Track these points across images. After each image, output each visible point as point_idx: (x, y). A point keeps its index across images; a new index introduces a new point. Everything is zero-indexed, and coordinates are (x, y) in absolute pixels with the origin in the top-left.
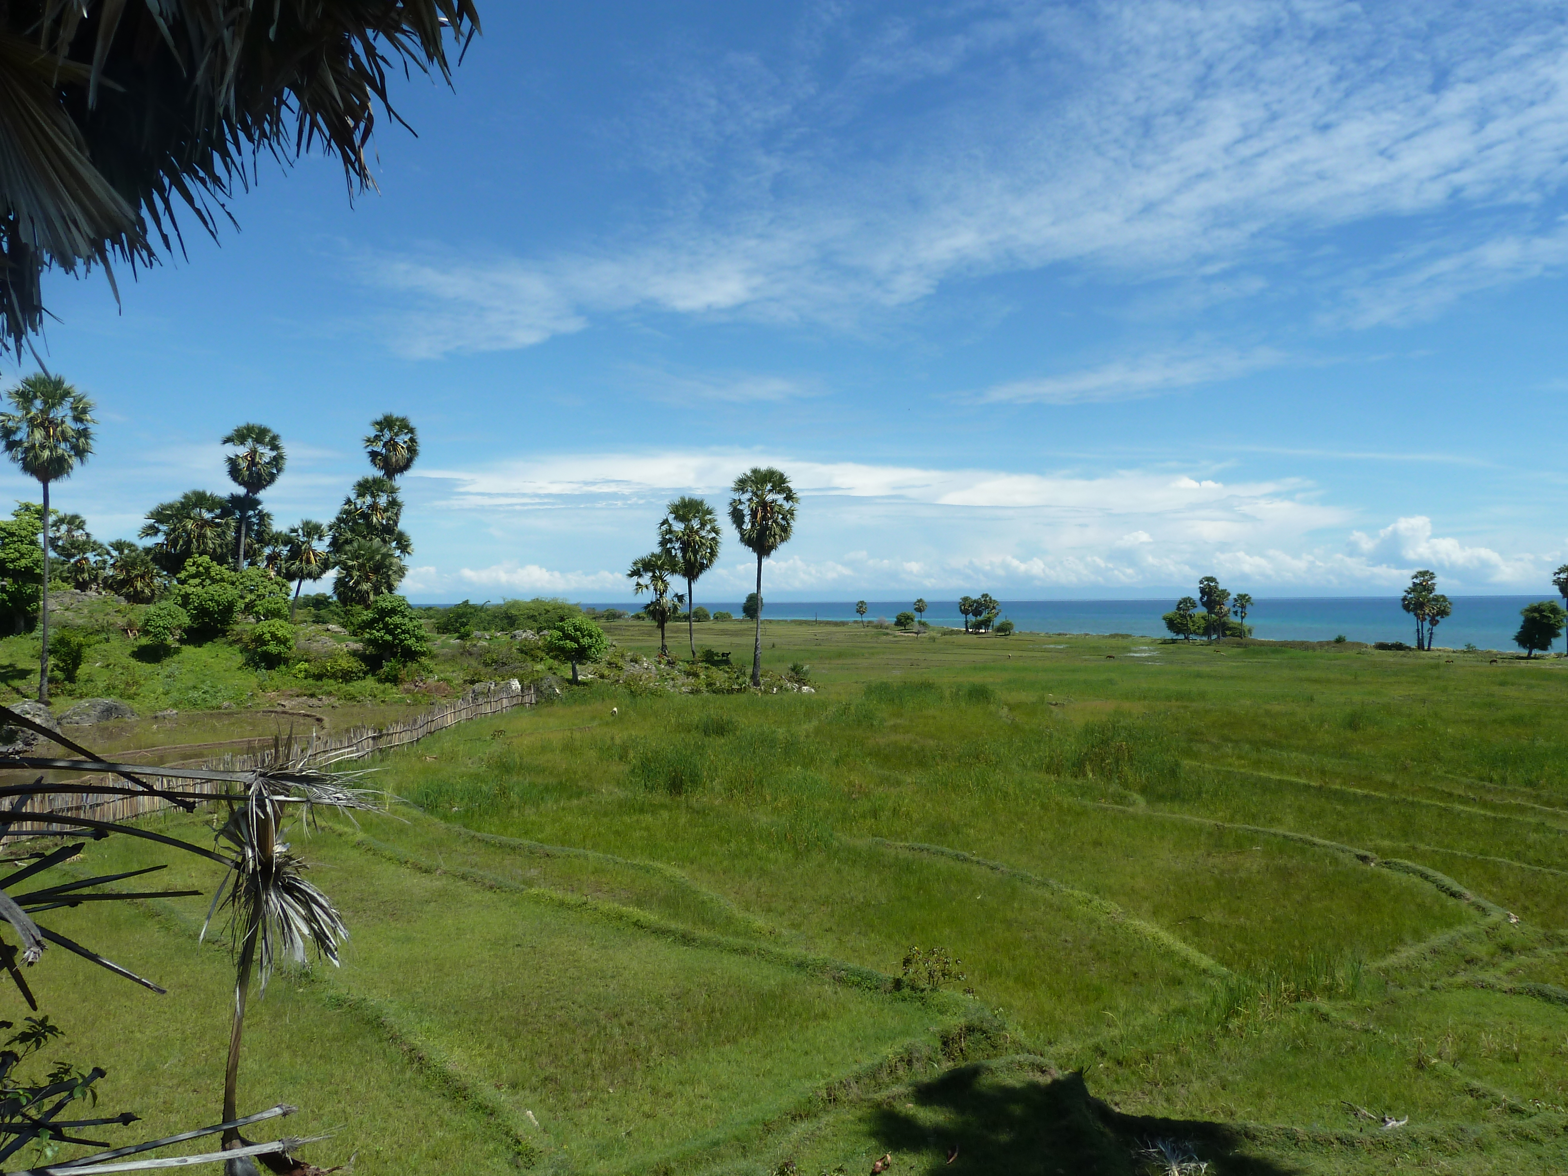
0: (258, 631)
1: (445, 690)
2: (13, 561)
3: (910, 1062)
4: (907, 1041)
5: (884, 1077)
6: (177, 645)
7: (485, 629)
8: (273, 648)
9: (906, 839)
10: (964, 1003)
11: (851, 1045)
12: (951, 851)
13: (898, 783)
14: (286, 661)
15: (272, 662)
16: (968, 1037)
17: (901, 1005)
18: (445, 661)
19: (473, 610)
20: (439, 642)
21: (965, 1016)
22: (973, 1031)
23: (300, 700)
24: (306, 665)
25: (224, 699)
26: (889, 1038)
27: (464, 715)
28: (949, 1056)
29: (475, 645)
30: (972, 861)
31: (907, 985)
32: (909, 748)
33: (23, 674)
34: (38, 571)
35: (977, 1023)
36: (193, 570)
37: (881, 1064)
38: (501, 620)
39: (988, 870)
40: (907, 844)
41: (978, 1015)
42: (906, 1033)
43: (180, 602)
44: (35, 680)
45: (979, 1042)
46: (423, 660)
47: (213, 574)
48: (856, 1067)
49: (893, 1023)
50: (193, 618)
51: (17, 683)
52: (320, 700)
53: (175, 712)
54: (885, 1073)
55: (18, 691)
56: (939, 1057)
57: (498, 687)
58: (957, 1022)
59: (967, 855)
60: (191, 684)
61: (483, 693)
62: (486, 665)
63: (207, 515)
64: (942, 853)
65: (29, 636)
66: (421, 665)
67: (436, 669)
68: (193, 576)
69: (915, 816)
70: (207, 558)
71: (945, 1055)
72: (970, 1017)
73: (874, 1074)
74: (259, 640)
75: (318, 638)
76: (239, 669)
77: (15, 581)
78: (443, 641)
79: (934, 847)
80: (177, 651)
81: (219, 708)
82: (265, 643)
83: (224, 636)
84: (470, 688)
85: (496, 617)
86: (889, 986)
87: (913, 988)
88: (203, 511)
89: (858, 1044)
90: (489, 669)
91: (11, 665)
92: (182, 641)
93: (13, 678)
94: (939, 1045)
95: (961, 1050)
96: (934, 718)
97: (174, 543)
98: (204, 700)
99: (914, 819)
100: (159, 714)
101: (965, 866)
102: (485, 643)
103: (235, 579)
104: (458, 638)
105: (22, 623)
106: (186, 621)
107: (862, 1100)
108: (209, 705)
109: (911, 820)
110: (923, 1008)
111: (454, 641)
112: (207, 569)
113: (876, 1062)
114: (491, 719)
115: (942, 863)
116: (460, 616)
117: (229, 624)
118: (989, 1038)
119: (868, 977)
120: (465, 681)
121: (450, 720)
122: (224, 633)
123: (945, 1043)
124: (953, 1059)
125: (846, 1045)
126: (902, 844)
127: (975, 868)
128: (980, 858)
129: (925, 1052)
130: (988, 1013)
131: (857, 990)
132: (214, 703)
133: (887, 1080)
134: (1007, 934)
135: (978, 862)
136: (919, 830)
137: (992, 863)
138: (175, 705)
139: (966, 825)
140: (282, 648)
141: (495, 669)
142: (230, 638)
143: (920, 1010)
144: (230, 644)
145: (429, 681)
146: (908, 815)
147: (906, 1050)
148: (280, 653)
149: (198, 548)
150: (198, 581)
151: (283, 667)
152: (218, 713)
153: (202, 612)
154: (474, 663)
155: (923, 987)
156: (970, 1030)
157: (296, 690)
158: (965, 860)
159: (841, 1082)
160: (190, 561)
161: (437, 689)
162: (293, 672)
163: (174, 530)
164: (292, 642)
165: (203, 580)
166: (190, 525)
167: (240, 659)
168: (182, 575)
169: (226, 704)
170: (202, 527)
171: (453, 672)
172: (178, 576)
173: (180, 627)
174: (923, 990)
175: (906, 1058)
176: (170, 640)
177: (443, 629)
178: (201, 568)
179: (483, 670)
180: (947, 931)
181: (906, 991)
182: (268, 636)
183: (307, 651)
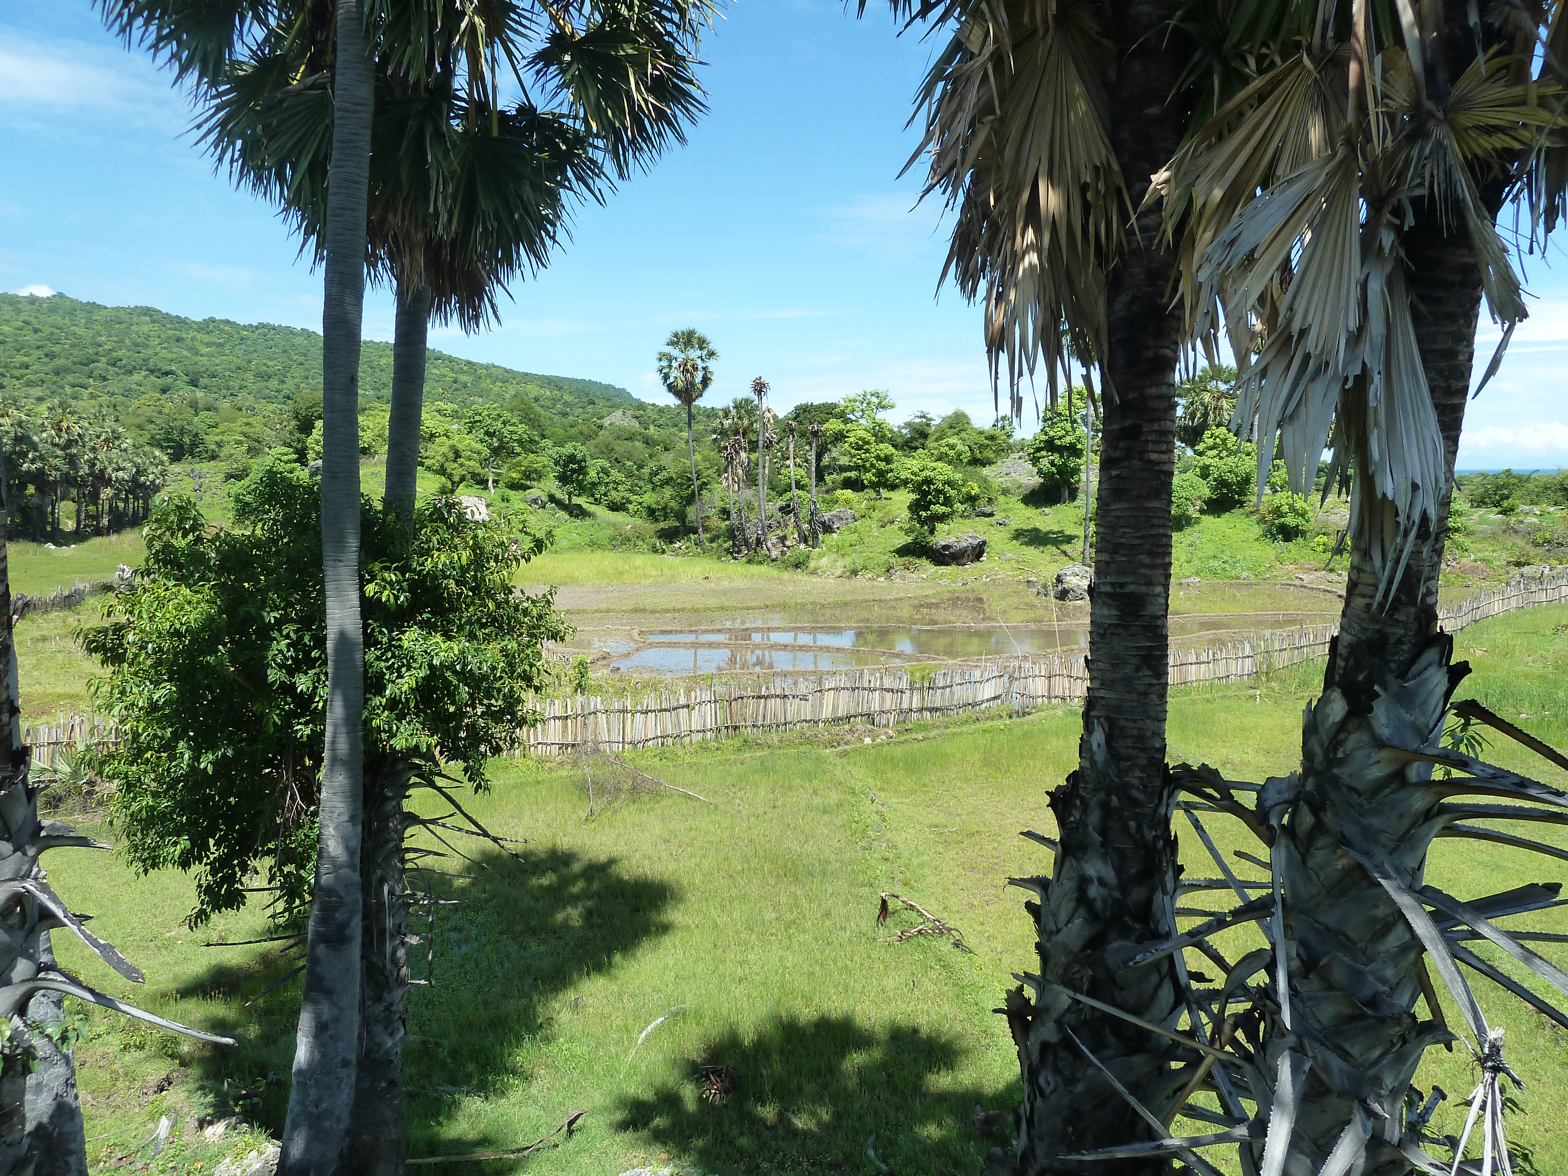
0: (1277, 502)
1: (1483, 571)
2: (1060, 438)
6: (1197, 515)
7: (1532, 503)
8: (1290, 520)
14: (1303, 534)
15: (1288, 534)
18: (1485, 539)
19: (1516, 481)
20: (1475, 517)
23: (1318, 574)
24: (1325, 539)
25: (1243, 570)
27: (1513, 603)
29: (1522, 522)
33: (1069, 539)
34: (1079, 446)
36: (1210, 442)
38: (1555, 492)
43: (1199, 473)
44: (1079, 545)
46: (1456, 536)
47: (1229, 445)
50: (1214, 489)
51: (1065, 547)
52: (1340, 575)
53: (1198, 579)
55: (1065, 553)
57: (1554, 572)
60: (1211, 553)
61: (1534, 578)
62: (1536, 545)
63: (1223, 387)
65: (1072, 505)
66: (1454, 542)
67: (1472, 547)
68: (1211, 448)
70: (1223, 430)
74: (1277, 512)
75: (1336, 511)
76: (1257, 540)
77: (1061, 456)
78: (1480, 516)
80: (1197, 521)
81: (1238, 578)
82: (1282, 515)
83: (1242, 506)
84: (1515, 571)
85: (1546, 488)
88: (1220, 383)
90: (1540, 550)
92: (1202, 512)
93: (1062, 542)
97: (1193, 417)
98: (1224, 569)
100: (1183, 581)
102: (1535, 520)
103: (1250, 450)
104: (1500, 513)
105: (1067, 493)
106: (1206, 492)
108: (1228, 574)
111: (1493, 516)
112: (1224, 441)
114: (1546, 609)
116: (1499, 487)
117: (1246, 495)
120: (1509, 563)
121: (1497, 607)
122: (1241, 504)
132: (1233, 573)
138: (1197, 574)
140: (1300, 520)
141: (1548, 550)
142: (1247, 509)
144: (1247, 516)
145: (1464, 560)
148: (1297, 526)
149: (1214, 420)
150: (1215, 452)
151: (1300, 539)
152: (1238, 583)
153: (1222, 483)
154: (1521, 543)
157: (1315, 564)
160: (1207, 433)
161: (1474, 570)
162: (1312, 545)
163: (1192, 403)
164: (1310, 514)
165: (1220, 452)
166: (1207, 397)
167: (1258, 530)
168: (1200, 447)
169: (1245, 574)
170: (1218, 399)
171: (1493, 551)
172: (1196, 448)
173: (1200, 498)
176: (1193, 512)
177: (1480, 502)
178: (1218, 440)
179: (1533, 551)
182: (1285, 509)
183: (1326, 524)
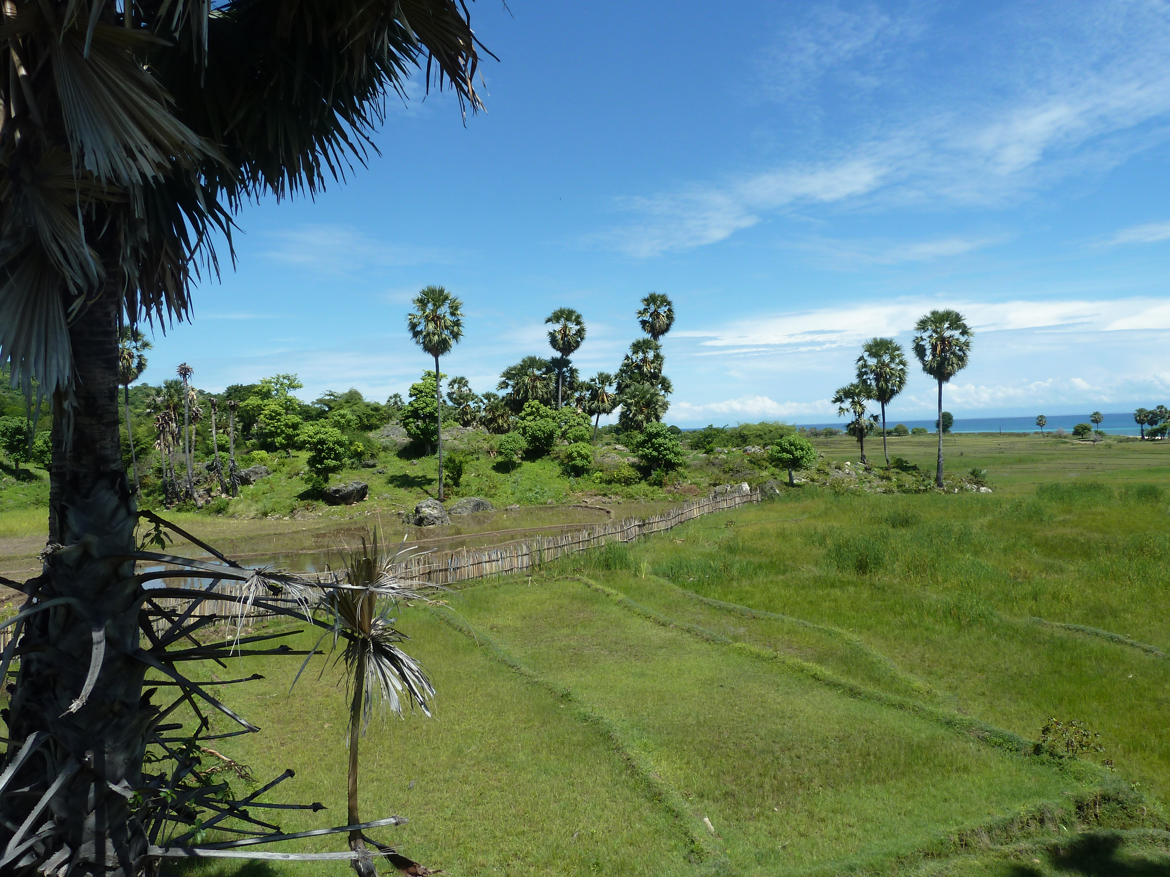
0: (569, 451)
1: (695, 491)
2: (422, 409)
3: (1042, 821)
4: (1039, 802)
5: (1016, 830)
6: (520, 461)
7: (725, 446)
8: (579, 462)
9: (1064, 621)
10: (1100, 774)
11: (987, 798)
12: (1105, 632)
13: (1062, 570)
14: (587, 471)
15: (578, 472)
16: (1103, 805)
17: (1038, 768)
18: (696, 470)
19: (716, 432)
20: (691, 456)
21: (1101, 786)
22: (1109, 800)
23: (597, 498)
24: (601, 474)
25: (548, 498)
26: (1025, 796)
27: (706, 509)
28: (1085, 819)
29: (717, 458)
30: (1126, 643)
31: (1047, 751)
32: (1075, 541)
33: (430, 482)
34: (437, 415)
35: (1112, 793)
36: (529, 410)
37: (1013, 819)
38: (737, 439)
39: (1142, 652)
40: (1063, 625)
41: (1114, 785)
42: (1039, 794)
43: (521, 432)
44: (436, 485)
45: (1114, 810)
46: (680, 469)
47: (541, 412)
48: (988, 819)
49: (1030, 783)
50: (530, 443)
51: (427, 487)
52: (610, 498)
53: (518, 506)
54: (1017, 827)
55: (427, 492)
56: (1073, 819)
57: (733, 489)
58: (1092, 791)
59: (1121, 637)
60: (528, 487)
61: (722, 493)
62: (725, 472)
63: (537, 373)
64: (1097, 635)
65: (433, 457)
66: (678, 473)
67: (689, 475)
68: (529, 415)
69: (1074, 600)
70: (537, 402)
71: (1079, 818)
72: (1106, 787)
73: (1006, 827)
74: (570, 457)
75: (609, 455)
76: (558, 477)
77: (425, 422)
78: (694, 455)
79: (1089, 628)
80: (520, 465)
81: (546, 503)
82: (574, 459)
83: (549, 454)
84: (713, 489)
85: (732, 437)
86: (1030, 749)
87: (1051, 754)
88: (535, 370)
89: (993, 798)
90: (727, 476)
91: (424, 477)
92: (523, 459)
93: (424, 484)
94: (1073, 809)
95: (1096, 816)
96: (1103, 514)
97: (518, 392)
98: (536, 498)
99: (1073, 603)
100: (508, 507)
101: (1119, 647)
102: (724, 456)
103: (555, 415)
104: (705, 453)
105: (429, 448)
106: (524, 444)
107: (990, 849)
108: (539, 501)
109: (1070, 603)
110: (1060, 772)
111: (702, 455)
112: (537, 409)
113: (1008, 817)
114: (727, 512)
115: (1095, 644)
116: (707, 437)
117: (551, 446)
118: (1125, 808)
119: (1010, 740)
120: (710, 484)
121: (696, 513)
122: (548, 453)
123: (1079, 808)
124: (1088, 823)
125: (983, 798)
126: (1058, 624)
127: (1128, 649)
128: (1135, 641)
129: (1058, 813)
130: (1124, 785)
131: (1000, 751)
132: (542, 500)
133: (1019, 834)
134: (1157, 713)
135: (1132, 645)
136: (1077, 612)
137: (1147, 646)
138: (518, 502)
139: (1124, 610)
140: (585, 462)
141: (732, 475)
142: (552, 456)
143: (1057, 774)
144: (552, 461)
145: (685, 484)
146: (1067, 598)
147: (1039, 810)
148: (583, 466)
149: (532, 395)
150: (532, 417)
151: (586, 476)
152: (545, 507)
153: (534, 438)
154: (716, 471)
155: (1062, 754)
156: (1106, 798)
157: (594, 491)
158: (1120, 642)
159: (973, 831)
160: (526, 405)
161: (690, 490)
162: (592, 478)
163: (517, 384)
164: (591, 458)
165: (536, 417)
166: (527, 380)
167: (558, 470)
168: (523, 414)
169: (550, 501)
170: (534, 381)
171: (701, 477)
172: (520, 414)
173: (521, 449)
174: (1061, 757)
175: (1038, 816)
176: (516, 458)
177: (695, 446)
178: (534, 409)
179: (723, 476)
180: (1095, 704)
181: (1045, 756)
182: (575, 454)
183: (602, 464)
